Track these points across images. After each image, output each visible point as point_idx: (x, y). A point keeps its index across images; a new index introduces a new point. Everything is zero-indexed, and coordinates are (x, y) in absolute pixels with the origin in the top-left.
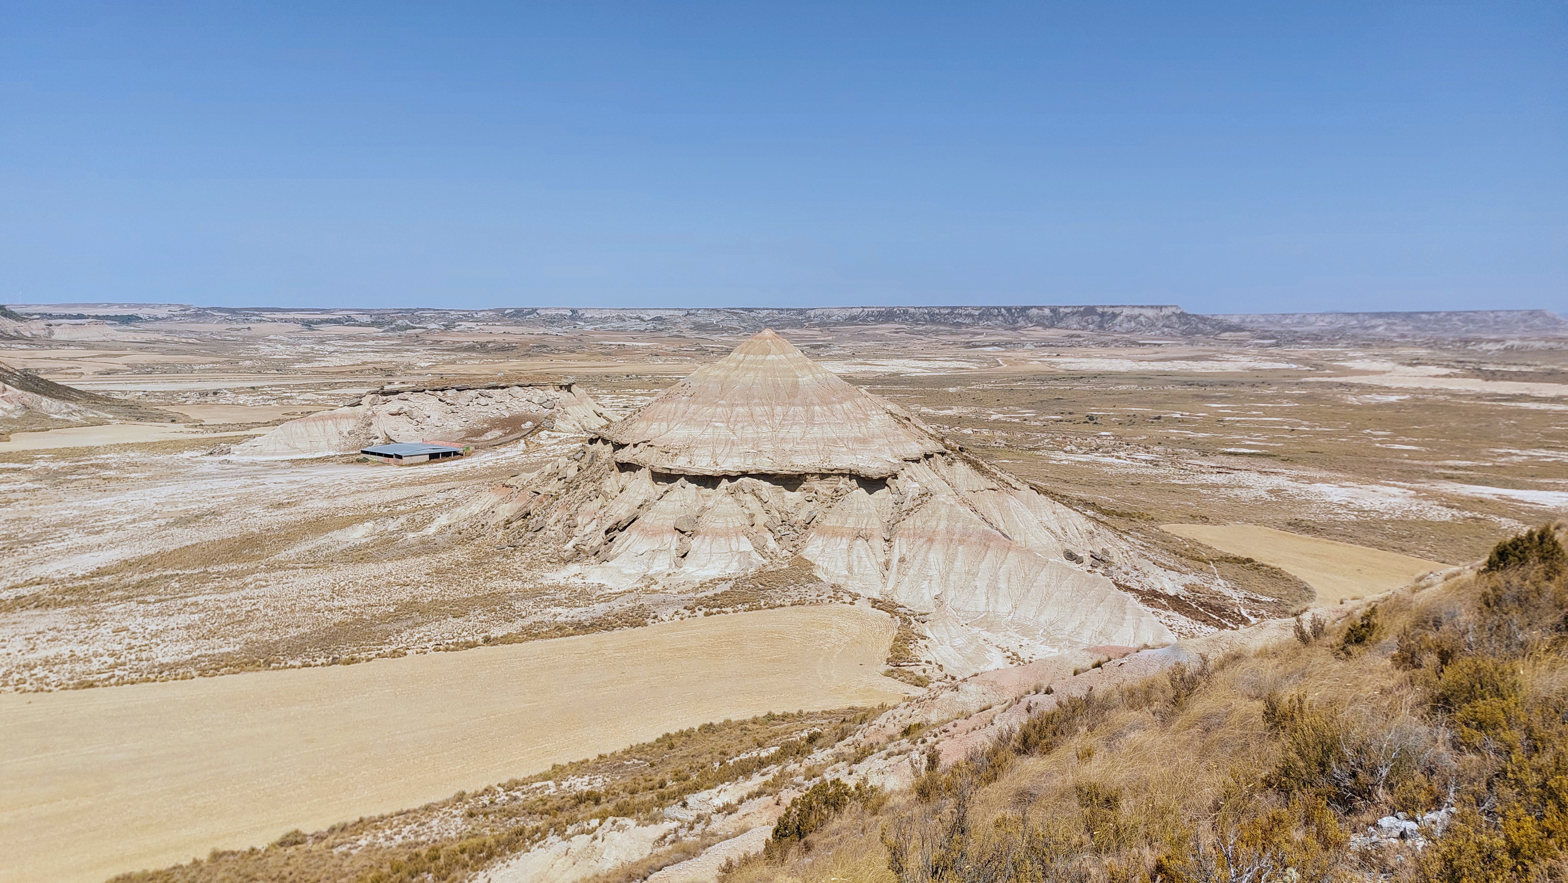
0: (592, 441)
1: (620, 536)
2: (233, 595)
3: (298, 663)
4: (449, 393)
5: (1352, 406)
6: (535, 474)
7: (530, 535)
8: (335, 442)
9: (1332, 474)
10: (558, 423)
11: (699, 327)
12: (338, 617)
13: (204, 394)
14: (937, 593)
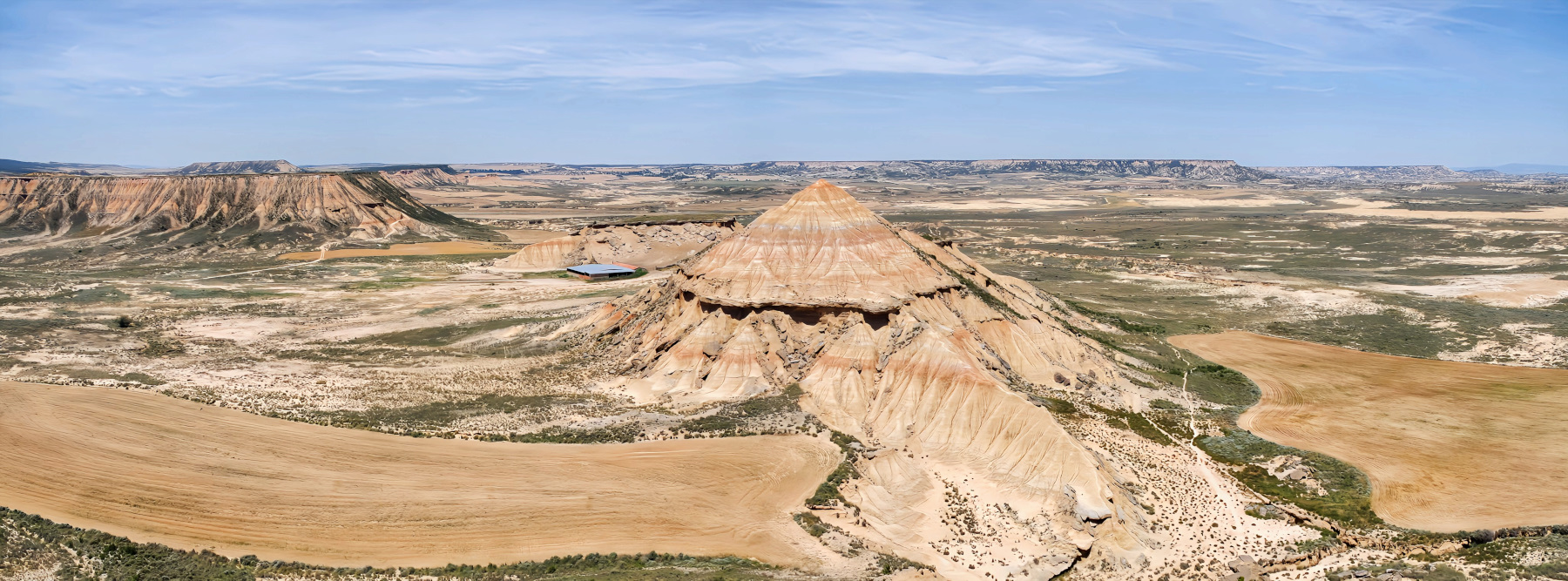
0: (677, 271)
1: (665, 354)
2: (400, 370)
4: (641, 227)
5: (1331, 230)
6: (632, 297)
7: (609, 347)
8: (557, 261)
9: (1311, 282)
11: (890, 175)
12: (439, 399)
13: (532, 222)
14: (910, 423)
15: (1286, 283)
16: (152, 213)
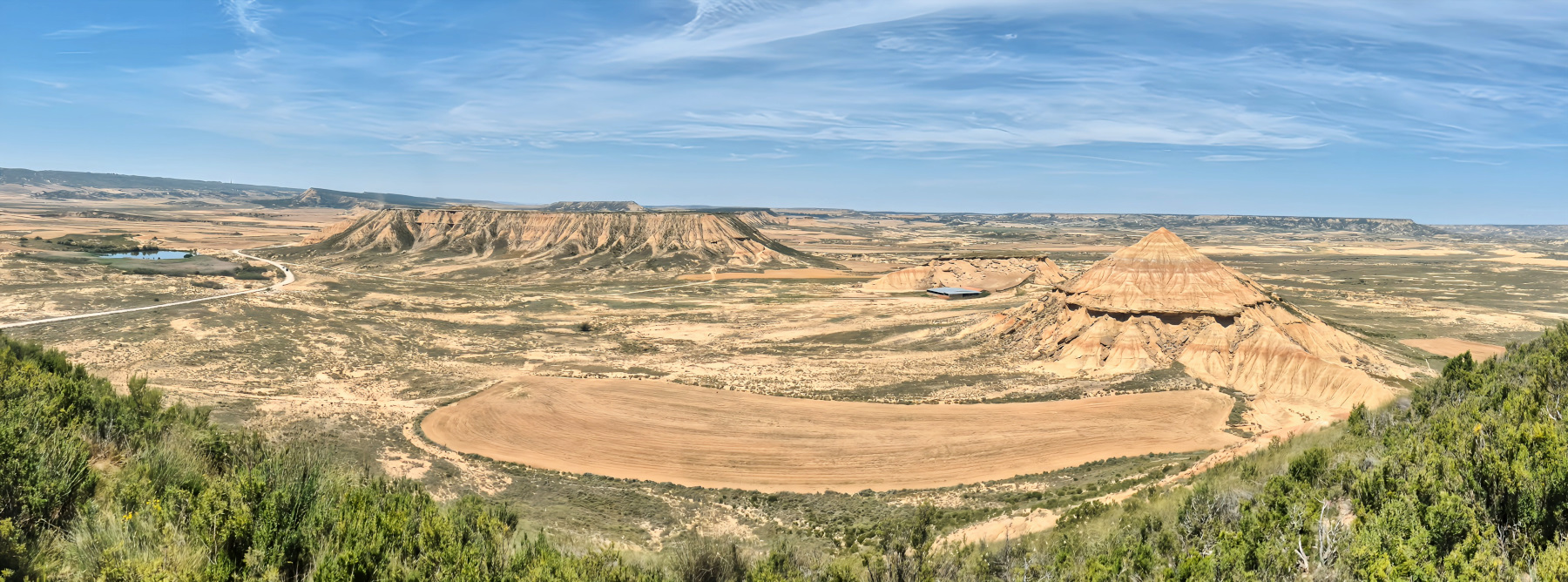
0: (1054, 291)
1: (1066, 346)
2: (855, 361)
3: (882, 400)
4: (977, 260)
5: (1496, 273)
6: (1019, 308)
7: (1014, 343)
8: (914, 285)
9: (1487, 309)
10: (1037, 279)
11: (1127, 225)
12: (905, 379)
13: (854, 256)
14: (1262, 383)
15: (1469, 309)
16: (562, 242)
